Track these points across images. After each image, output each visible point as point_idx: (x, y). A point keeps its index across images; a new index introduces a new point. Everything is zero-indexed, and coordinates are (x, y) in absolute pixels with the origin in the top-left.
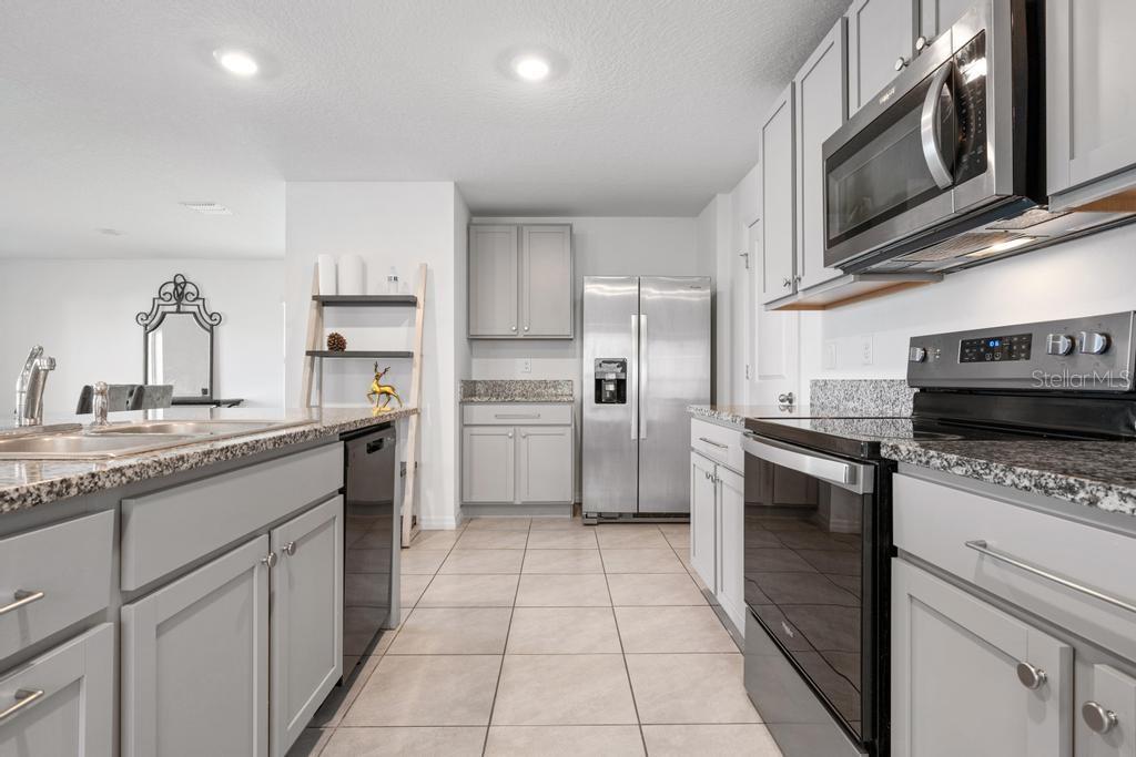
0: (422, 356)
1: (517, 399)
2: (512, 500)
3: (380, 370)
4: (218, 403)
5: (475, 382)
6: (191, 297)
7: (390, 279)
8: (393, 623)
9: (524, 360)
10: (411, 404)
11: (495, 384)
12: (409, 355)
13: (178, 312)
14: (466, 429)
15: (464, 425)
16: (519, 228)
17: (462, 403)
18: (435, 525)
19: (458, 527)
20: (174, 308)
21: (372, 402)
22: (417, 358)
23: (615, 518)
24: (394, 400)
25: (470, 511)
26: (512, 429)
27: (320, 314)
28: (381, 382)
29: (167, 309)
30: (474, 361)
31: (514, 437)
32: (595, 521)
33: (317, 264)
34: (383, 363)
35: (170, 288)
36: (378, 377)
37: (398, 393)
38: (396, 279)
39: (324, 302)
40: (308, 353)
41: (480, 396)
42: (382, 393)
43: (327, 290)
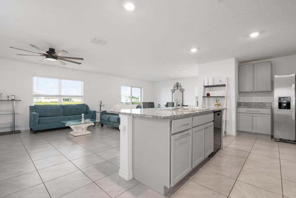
0: (227, 97)
1: (253, 107)
2: (251, 131)
3: (217, 100)
4: (184, 106)
5: (241, 103)
6: (179, 86)
7: (219, 81)
8: (221, 148)
9: (255, 97)
10: (224, 107)
11: (246, 103)
12: (224, 97)
13: (177, 89)
14: (238, 113)
15: (237, 113)
16: (253, 65)
17: (237, 107)
18: (230, 134)
19: (236, 135)
20: (177, 88)
21: (216, 107)
22: (226, 98)
23: (287, 141)
24: (220, 106)
25: (239, 132)
26: (251, 114)
27: (205, 89)
28: (218, 102)
29: (175, 89)
30: (240, 98)
31: (252, 116)
32: (279, 141)
33: (204, 80)
34: (218, 99)
35: (176, 85)
36: (217, 101)
37: (221, 105)
38: (221, 81)
39: (205, 87)
40: (203, 97)
41: (242, 106)
42: (218, 105)
43: (206, 85)
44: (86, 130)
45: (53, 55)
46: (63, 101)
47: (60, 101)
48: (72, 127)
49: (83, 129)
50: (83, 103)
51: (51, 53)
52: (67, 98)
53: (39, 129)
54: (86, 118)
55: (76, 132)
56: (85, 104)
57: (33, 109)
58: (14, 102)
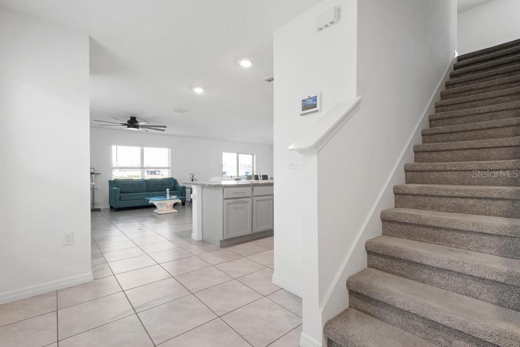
44: (172, 208)
45: (135, 124)
46: (148, 174)
47: (143, 174)
48: (155, 203)
49: (168, 207)
50: (170, 177)
51: (133, 122)
52: (153, 170)
53: (121, 206)
54: (171, 194)
55: (161, 210)
56: (173, 178)
57: (113, 183)
58: (93, 175)
